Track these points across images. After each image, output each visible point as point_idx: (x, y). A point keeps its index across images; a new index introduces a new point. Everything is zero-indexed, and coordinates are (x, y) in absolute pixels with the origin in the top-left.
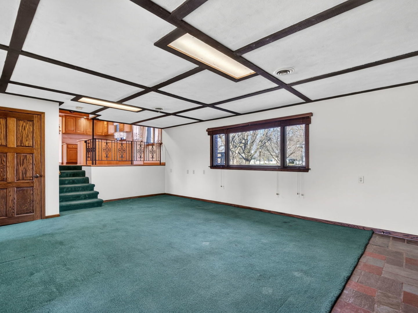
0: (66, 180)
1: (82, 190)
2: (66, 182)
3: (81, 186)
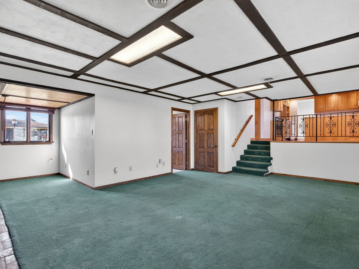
0: (255, 152)
1: (261, 161)
2: (256, 153)
3: (261, 157)
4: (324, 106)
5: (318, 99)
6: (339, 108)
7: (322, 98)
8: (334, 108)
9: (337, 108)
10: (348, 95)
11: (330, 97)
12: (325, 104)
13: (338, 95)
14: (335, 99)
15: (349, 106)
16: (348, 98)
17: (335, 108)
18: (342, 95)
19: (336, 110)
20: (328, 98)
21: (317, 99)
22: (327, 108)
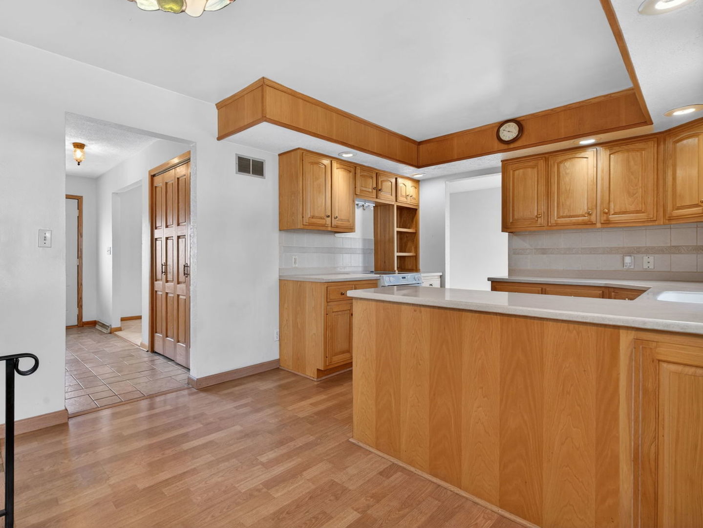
4: (543, 208)
5: (517, 172)
6: (612, 217)
7: (533, 167)
8: (589, 214)
9: (604, 218)
10: (662, 146)
11: (568, 164)
12: (548, 194)
13: (608, 153)
14: (592, 171)
15: (669, 207)
16: (664, 161)
17: (593, 218)
18: (628, 151)
19: (599, 225)
20: (562, 165)
21: (513, 175)
22: (554, 218)
